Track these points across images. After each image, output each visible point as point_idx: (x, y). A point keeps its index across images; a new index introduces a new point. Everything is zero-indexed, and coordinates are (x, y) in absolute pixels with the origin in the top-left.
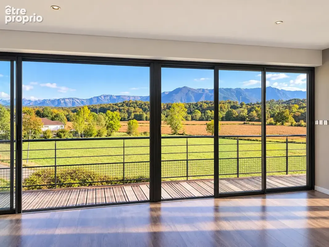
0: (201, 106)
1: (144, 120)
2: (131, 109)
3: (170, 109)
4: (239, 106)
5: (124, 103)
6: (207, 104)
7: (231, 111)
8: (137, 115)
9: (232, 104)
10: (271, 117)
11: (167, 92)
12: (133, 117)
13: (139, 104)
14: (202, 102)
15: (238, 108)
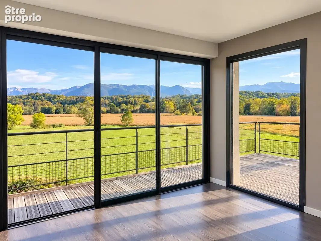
0: (116, 100)
1: (53, 114)
2: (38, 102)
3: (84, 102)
4: (151, 100)
5: (29, 95)
6: (122, 97)
7: (144, 105)
8: (45, 108)
9: (145, 98)
10: (177, 109)
11: (79, 86)
12: (40, 110)
13: (48, 97)
14: (117, 96)
15: (150, 102)
